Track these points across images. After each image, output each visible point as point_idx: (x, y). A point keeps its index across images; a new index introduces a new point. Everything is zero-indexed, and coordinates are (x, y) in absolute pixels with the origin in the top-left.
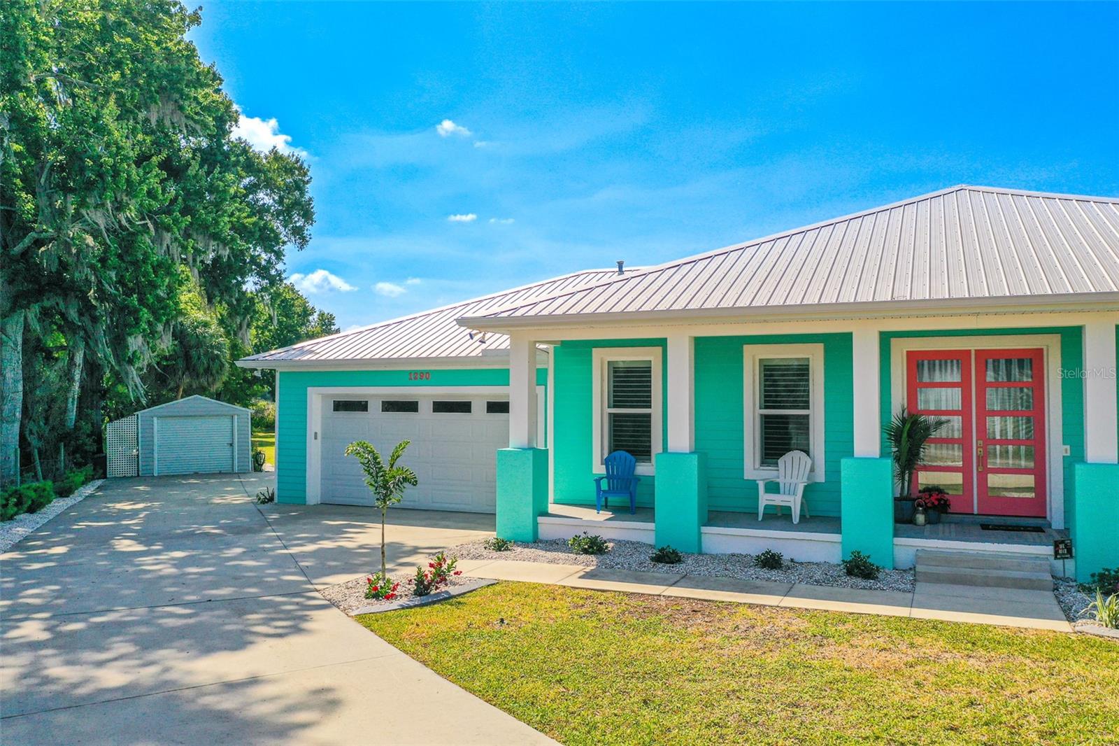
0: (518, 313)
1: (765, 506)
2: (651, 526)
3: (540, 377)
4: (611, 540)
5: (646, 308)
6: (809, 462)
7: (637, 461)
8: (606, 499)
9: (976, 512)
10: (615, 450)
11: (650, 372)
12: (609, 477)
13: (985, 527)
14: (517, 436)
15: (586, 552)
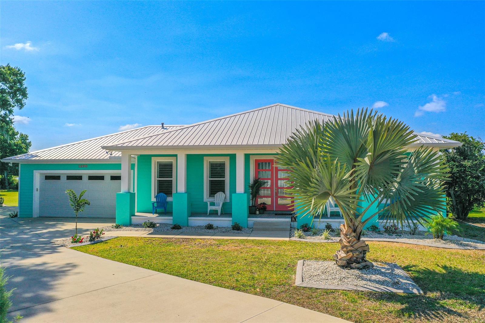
0: (125, 145)
1: (210, 210)
2: (171, 218)
3: (132, 166)
4: (158, 223)
5: (170, 144)
6: (224, 195)
7: (167, 196)
8: (156, 210)
9: (274, 210)
10: (159, 193)
11: (172, 165)
12: (157, 202)
13: (276, 214)
14: (124, 189)
15: (149, 227)
